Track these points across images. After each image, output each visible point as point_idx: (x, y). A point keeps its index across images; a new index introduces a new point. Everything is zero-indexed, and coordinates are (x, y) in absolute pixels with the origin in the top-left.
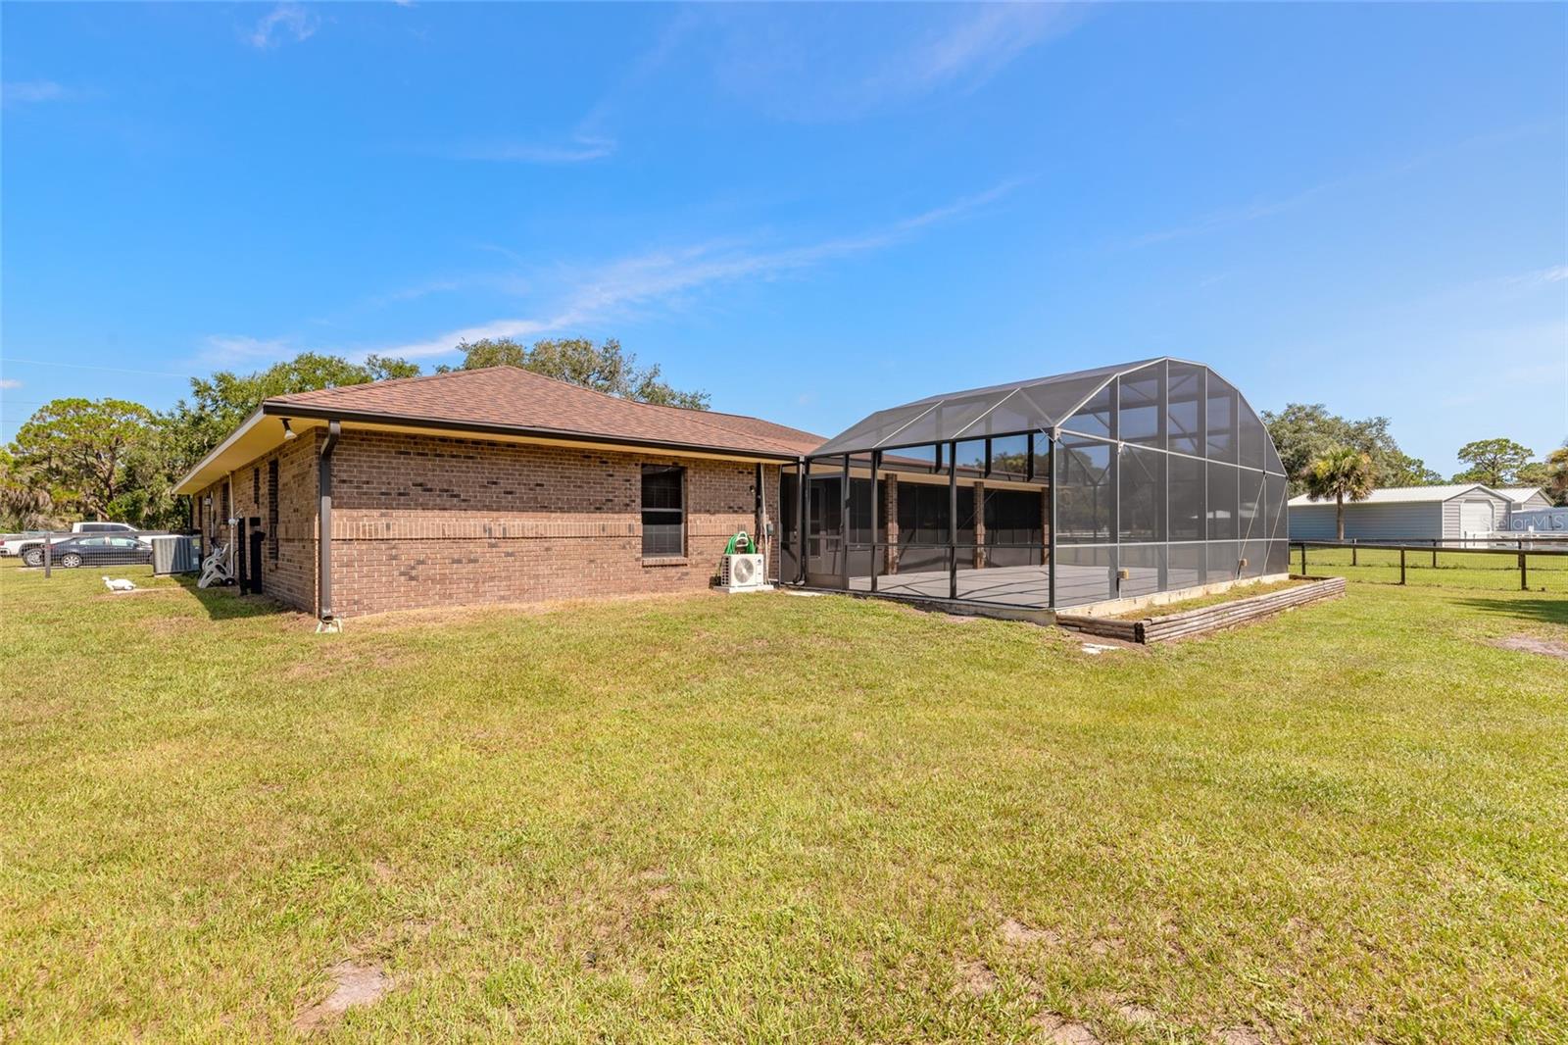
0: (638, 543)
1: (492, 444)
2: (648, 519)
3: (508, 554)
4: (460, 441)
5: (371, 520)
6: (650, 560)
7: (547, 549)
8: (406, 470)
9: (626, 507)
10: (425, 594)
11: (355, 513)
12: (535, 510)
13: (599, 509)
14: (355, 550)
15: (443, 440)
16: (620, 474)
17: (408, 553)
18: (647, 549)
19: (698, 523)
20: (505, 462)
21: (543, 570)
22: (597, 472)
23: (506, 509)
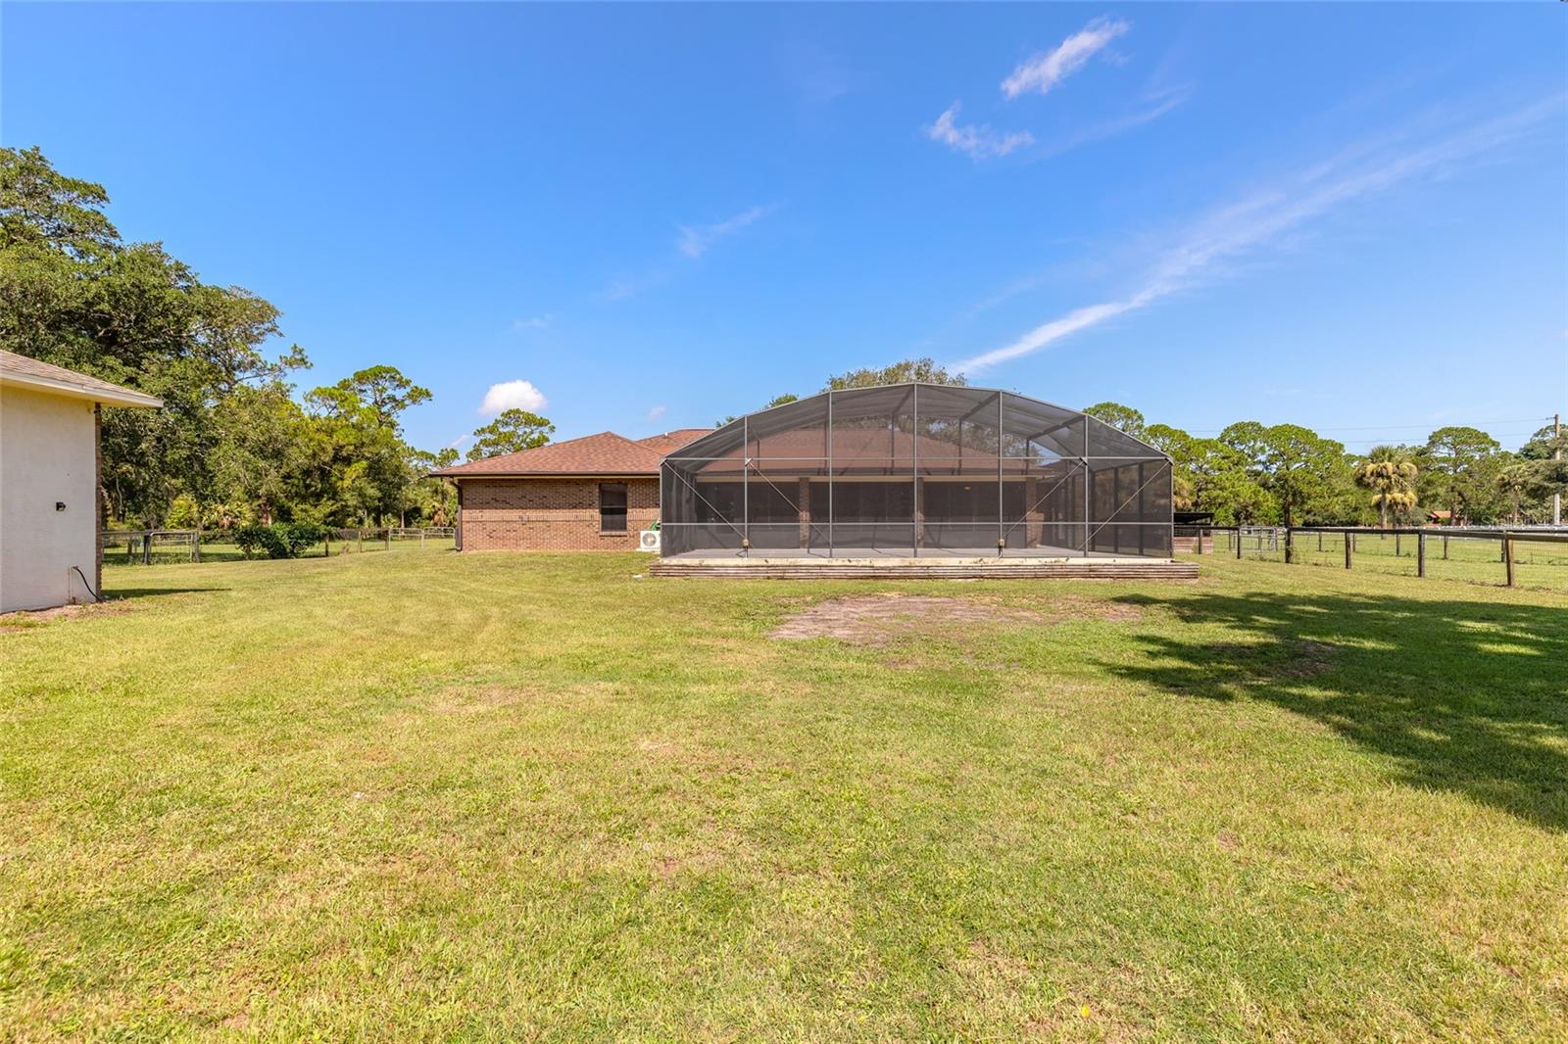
0: (598, 526)
1: (523, 480)
2: (603, 512)
3: (530, 528)
4: (510, 480)
5: (477, 514)
6: (604, 533)
7: (549, 526)
8: (488, 493)
9: (590, 506)
10: (496, 544)
11: (471, 511)
12: (543, 508)
13: (575, 507)
14: (470, 525)
15: (503, 480)
16: (586, 489)
17: (490, 527)
18: (604, 527)
19: (632, 514)
20: (529, 487)
21: (546, 535)
22: (573, 489)
23: (530, 508)
